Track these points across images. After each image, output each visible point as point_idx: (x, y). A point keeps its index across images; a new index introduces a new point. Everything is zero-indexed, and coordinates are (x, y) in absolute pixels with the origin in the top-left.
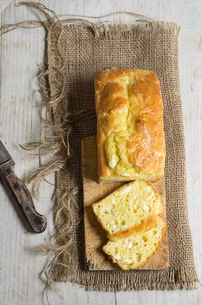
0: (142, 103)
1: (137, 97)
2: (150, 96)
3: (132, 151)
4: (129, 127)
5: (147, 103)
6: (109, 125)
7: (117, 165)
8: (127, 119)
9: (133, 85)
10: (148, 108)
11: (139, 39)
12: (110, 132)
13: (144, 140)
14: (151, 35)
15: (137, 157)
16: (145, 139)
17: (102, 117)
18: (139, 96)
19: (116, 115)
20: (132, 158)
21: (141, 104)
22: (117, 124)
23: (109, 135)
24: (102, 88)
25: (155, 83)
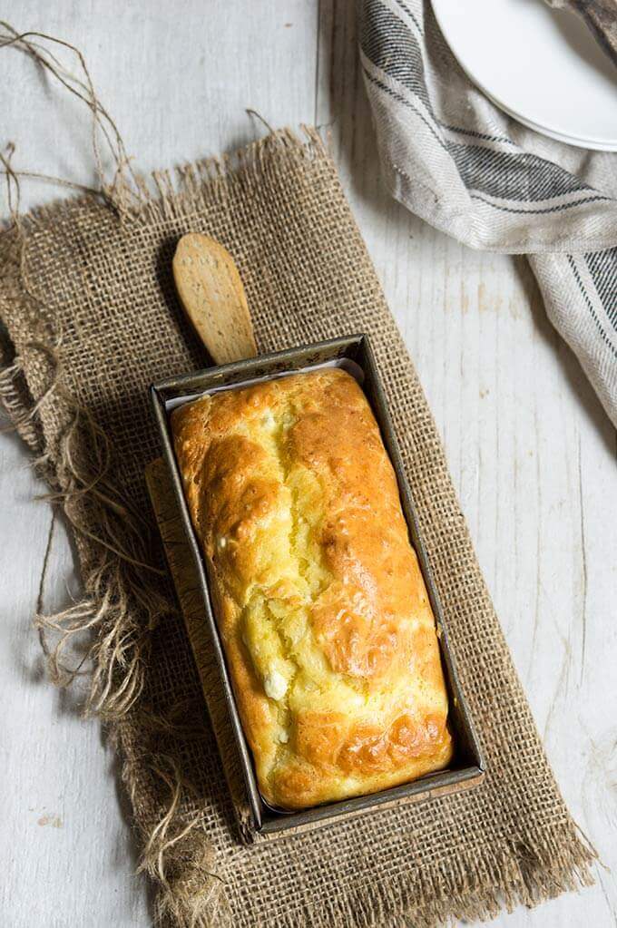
0: (329, 482)
1: (309, 469)
2: (350, 455)
3: (330, 635)
4: (305, 565)
5: (344, 480)
6: (243, 572)
7: (292, 688)
8: (293, 542)
9: (290, 433)
10: (349, 496)
11: (252, 192)
12: (248, 593)
13: (359, 595)
14: (278, 173)
15: (348, 649)
16: (360, 590)
17: (216, 550)
18: (316, 463)
19: (255, 537)
20: (334, 658)
21: (326, 487)
22: (265, 564)
23: (247, 601)
24: (200, 461)
25: (356, 408)
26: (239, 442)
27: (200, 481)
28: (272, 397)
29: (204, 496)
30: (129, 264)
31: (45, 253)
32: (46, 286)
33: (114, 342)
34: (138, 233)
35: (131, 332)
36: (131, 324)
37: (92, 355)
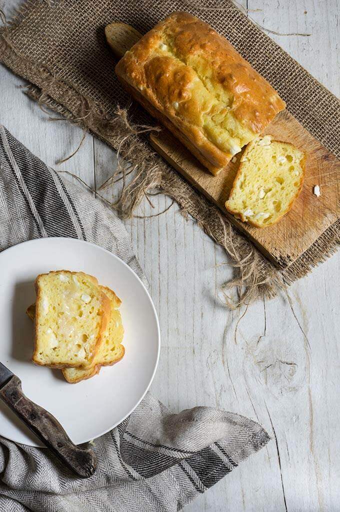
0: (206, 56)
1: (194, 55)
2: (207, 40)
4: (217, 96)
5: (212, 51)
6: (195, 111)
8: (207, 89)
9: (176, 45)
10: (218, 57)
12: (202, 119)
17: (175, 110)
19: (191, 94)
21: (206, 58)
22: (202, 103)
23: (203, 123)
24: (144, 78)
25: (196, 21)
26: (157, 59)
27: (150, 86)
28: (157, 36)
29: (156, 90)
30: (63, 25)
31: (22, 37)
32: (31, 53)
33: (78, 62)
34: (59, 8)
35: (83, 54)
36: (81, 51)
37: (72, 72)
